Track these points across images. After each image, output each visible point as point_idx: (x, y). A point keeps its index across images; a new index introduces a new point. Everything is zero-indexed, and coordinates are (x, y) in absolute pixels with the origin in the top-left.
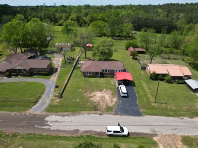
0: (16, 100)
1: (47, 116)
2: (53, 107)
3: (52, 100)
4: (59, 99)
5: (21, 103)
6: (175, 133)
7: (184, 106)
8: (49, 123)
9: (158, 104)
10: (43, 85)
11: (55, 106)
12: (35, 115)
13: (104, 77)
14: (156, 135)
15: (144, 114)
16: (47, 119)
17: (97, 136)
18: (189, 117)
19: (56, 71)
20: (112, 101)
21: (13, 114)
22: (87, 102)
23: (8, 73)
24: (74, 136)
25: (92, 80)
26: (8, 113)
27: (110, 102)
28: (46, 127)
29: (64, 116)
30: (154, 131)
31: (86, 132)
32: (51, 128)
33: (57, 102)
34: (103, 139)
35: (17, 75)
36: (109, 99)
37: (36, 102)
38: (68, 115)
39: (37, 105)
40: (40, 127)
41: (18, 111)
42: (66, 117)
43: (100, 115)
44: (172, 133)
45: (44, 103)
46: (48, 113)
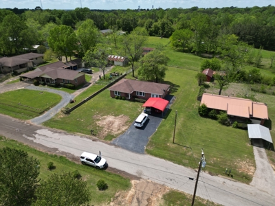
0: (25, 108)
1: (40, 128)
2: (54, 121)
3: (57, 115)
4: (64, 115)
5: (28, 112)
6: (166, 184)
7: (215, 157)
8: (36, 136)
9: (176, 145)
10: (61, 98)
11: (56, 121)
12: (31, 125)
13: (134, 101)
14: (138, 178)
15: (146, 152)
16: (38, 131)
17: (70, 160)
18: (210, 173)
19: (87, 86)
20: (119, 130)
21: (14, 119)
22: (90, 124)
23: (35, 81)
24: (49, 153)
25: (119, 101)
26: (11, 118)
27: (116, 130)
28: (31, 139)
29: (56, 132)
30: (140, 174)
31: (63, 153)
32: (35, 141)
33: (61, 118)
34: (75, 164)
35: (44, 84)
36: (116, 126)
37: (41, 113)
38: (60, 133)
39: (41, 116)
40: (26, 137)
41: (20, 118)
42: (57, 134)
43: (93, 140)
44: (162, 183)
45: (48, 116)
46: (43, 127)
